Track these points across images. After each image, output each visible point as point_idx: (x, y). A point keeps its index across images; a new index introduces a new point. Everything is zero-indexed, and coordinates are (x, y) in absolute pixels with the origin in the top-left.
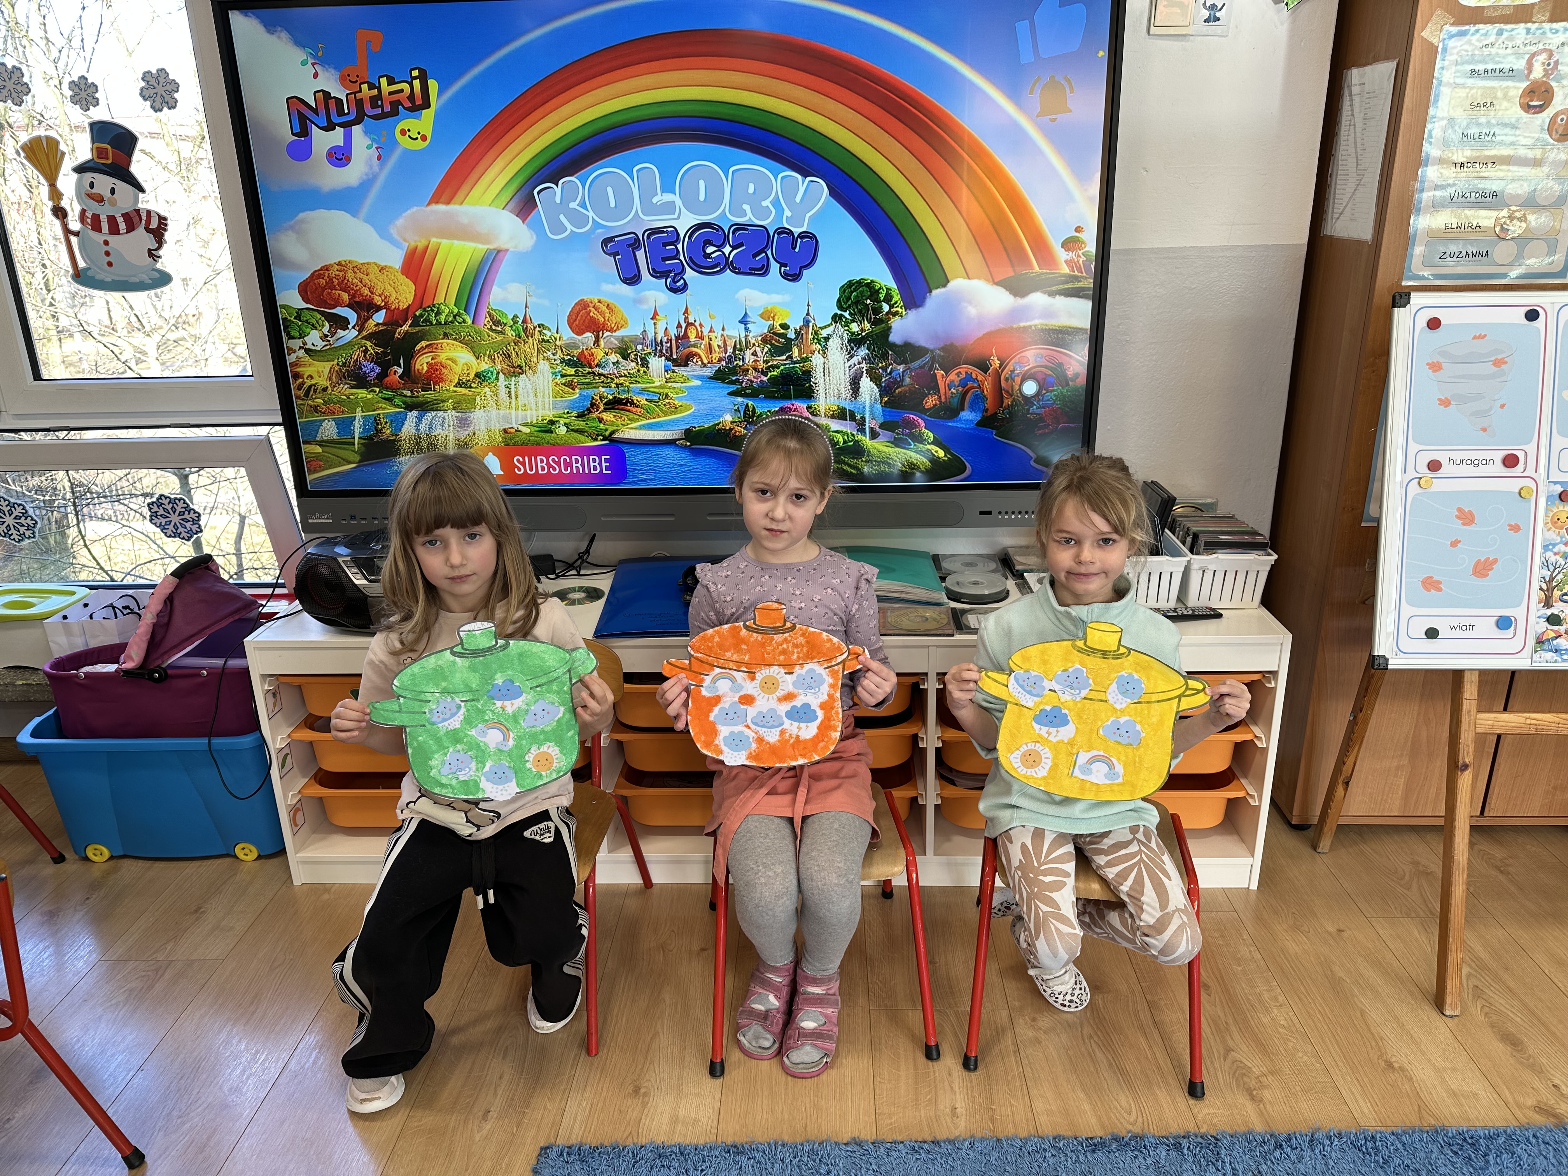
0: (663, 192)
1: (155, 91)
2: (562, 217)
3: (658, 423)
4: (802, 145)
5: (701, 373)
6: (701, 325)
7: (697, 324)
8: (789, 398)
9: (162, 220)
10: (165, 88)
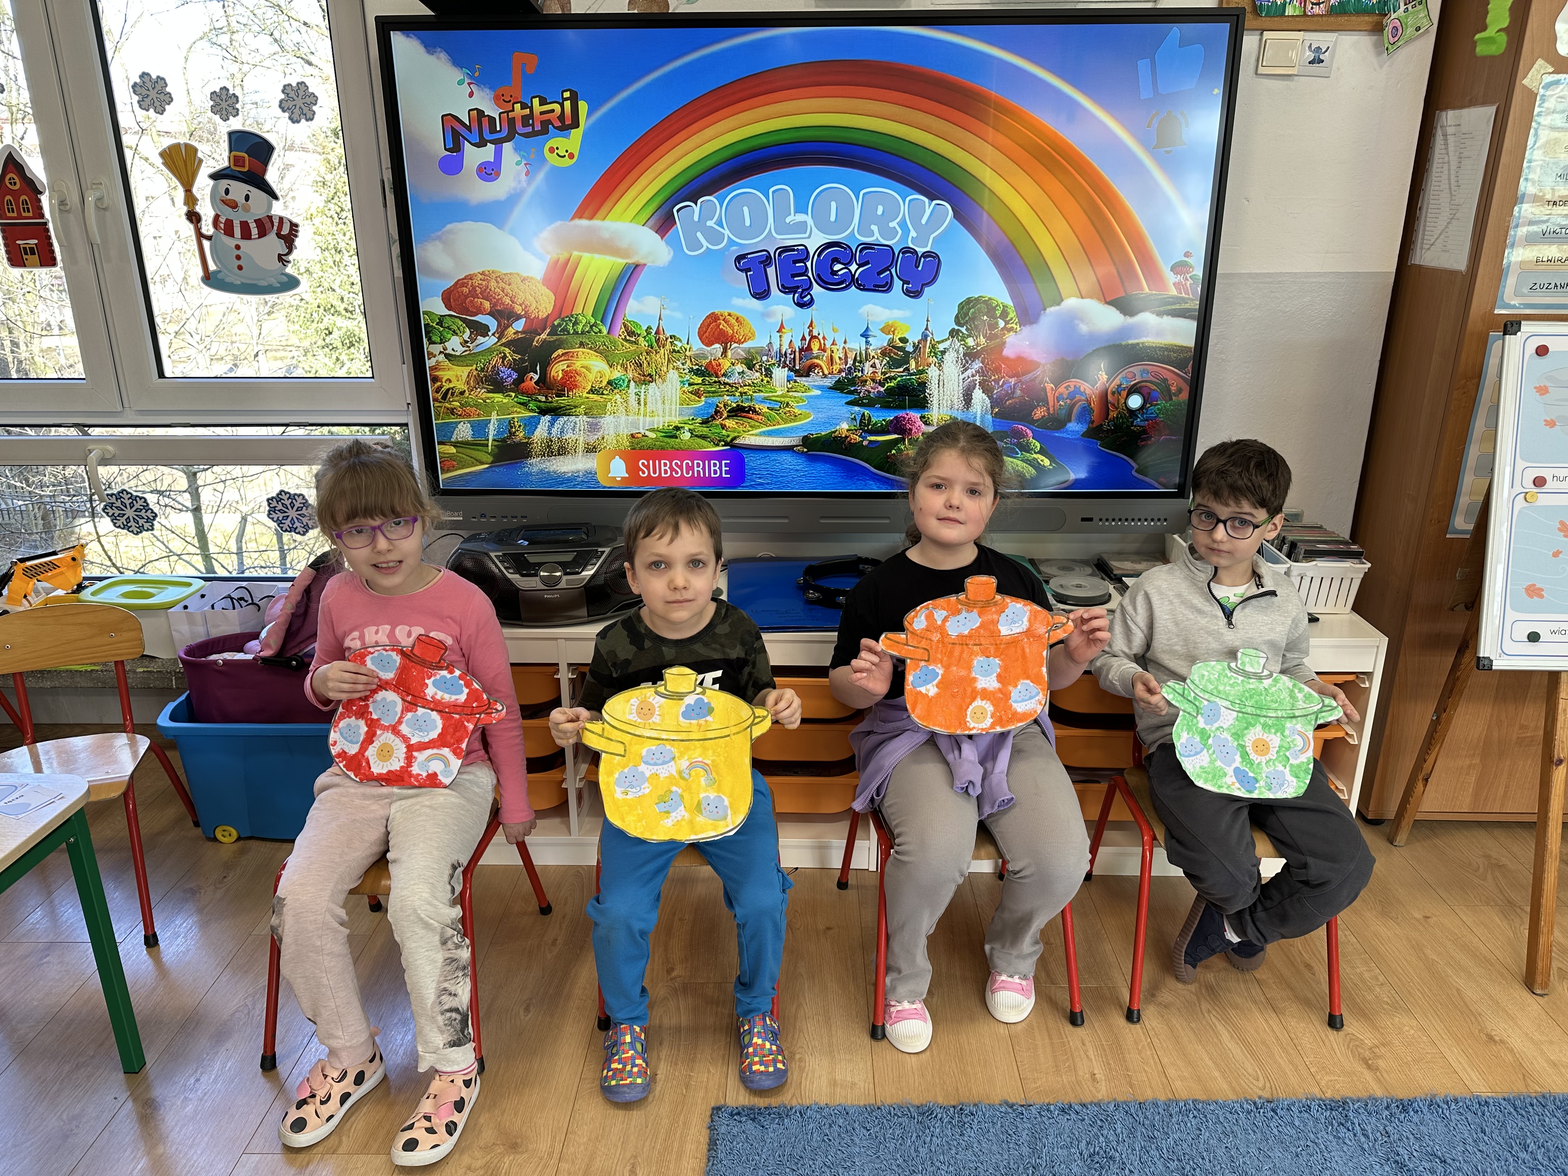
0: (796, 212)
1: (294, 103)
2: (699, 235)
3: (778, 430)
4: (931, 171)
5: (821, 383)
6: (824, 338)
7: (821, 337)
8: (905, 408)
9: (294, 226)
10: (304, 101)
